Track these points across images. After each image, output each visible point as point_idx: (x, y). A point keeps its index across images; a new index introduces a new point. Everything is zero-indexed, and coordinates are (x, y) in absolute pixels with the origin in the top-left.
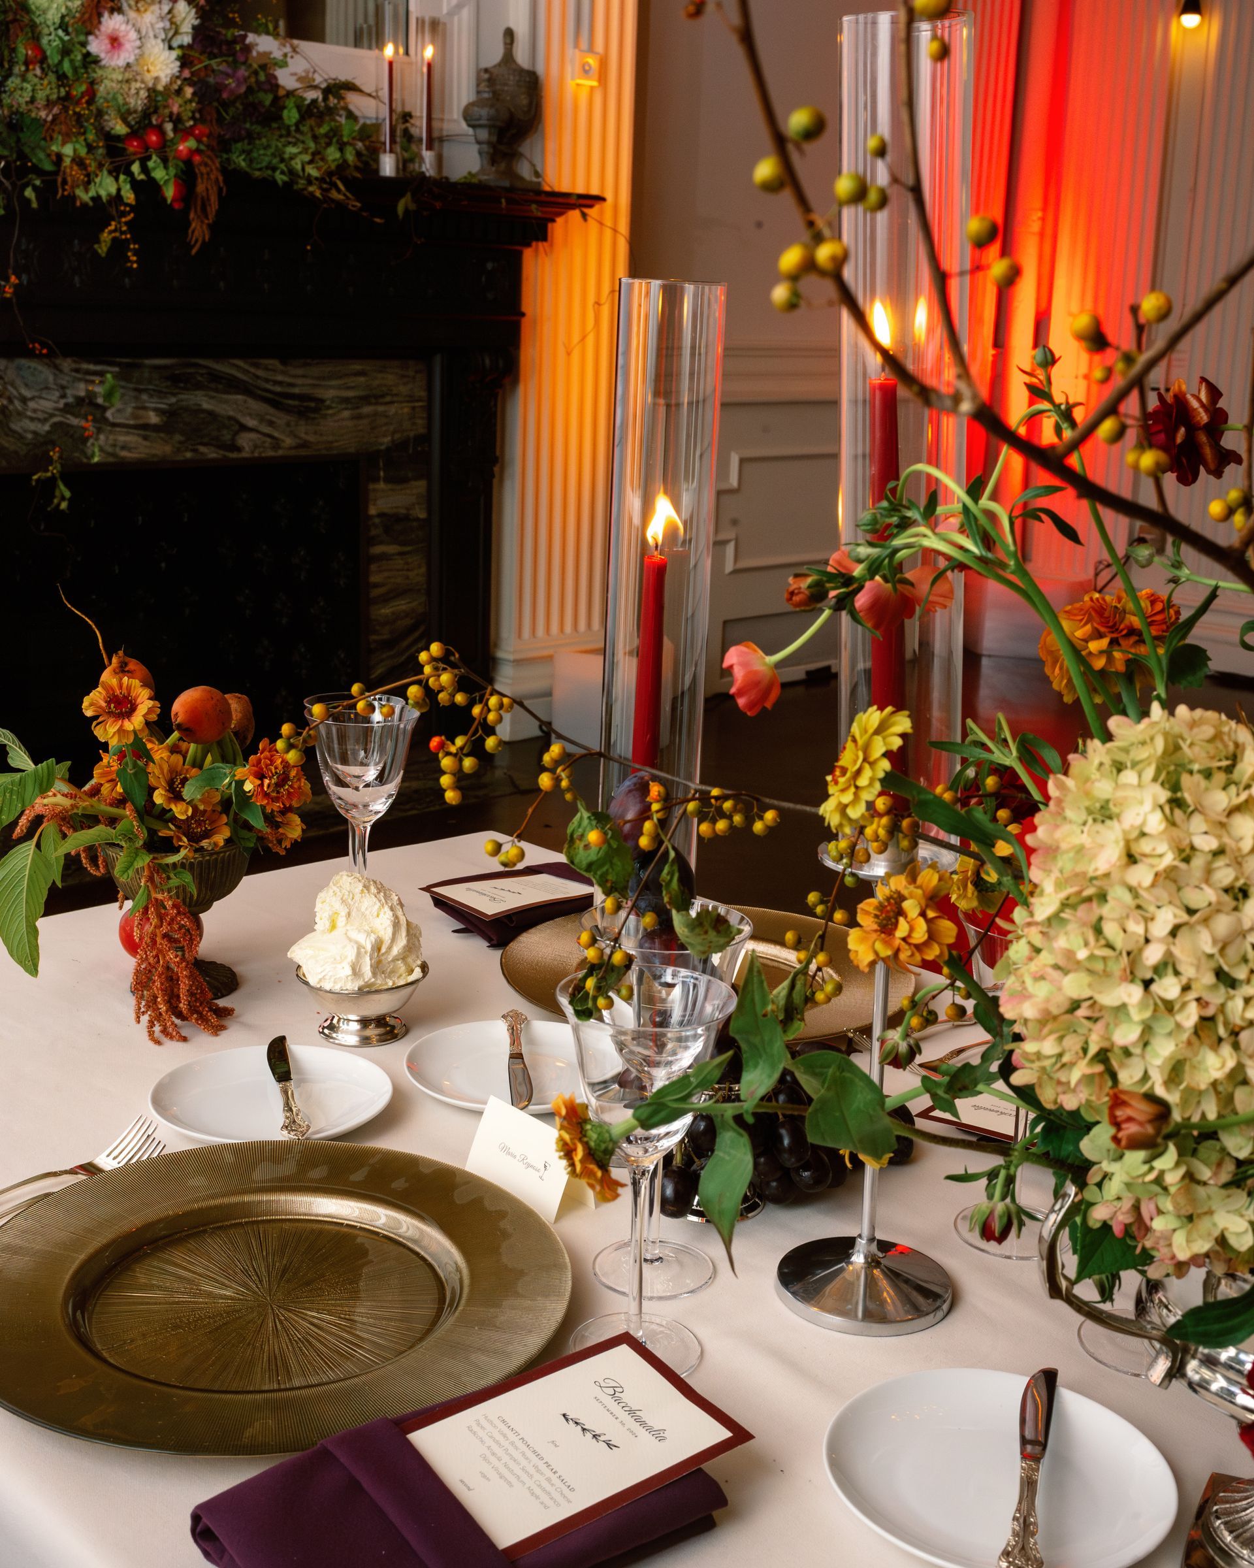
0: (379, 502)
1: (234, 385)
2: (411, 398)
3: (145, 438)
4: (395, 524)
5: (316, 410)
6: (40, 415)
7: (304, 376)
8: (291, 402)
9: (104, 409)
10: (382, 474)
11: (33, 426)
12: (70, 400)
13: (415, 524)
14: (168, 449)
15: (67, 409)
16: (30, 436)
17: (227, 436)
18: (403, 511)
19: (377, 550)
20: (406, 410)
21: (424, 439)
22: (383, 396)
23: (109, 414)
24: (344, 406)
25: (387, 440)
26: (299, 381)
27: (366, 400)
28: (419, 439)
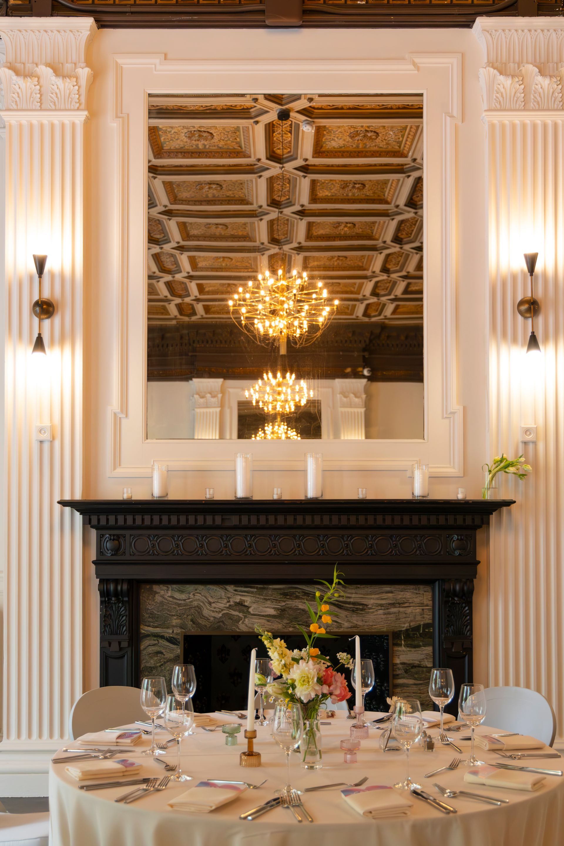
0: (401, 657)
3: (268, 621)
4: (412, 668)
5: (362, 610)
6: (218, 610)
7: (356, 593)
8: (347, 605)
9: (248, 607)
10: (403, 642)
11: (213, 614)
12: (232, 603)
13: (425, 669)
14: (280, 626)
15: (230, 607)
16: (212, 619)
18: (418, 663)
19: (400, 681)
20: (418, 611)
21: (431, 625)
22: (403, 603)
23: (250, 610)
24: (380, 608)
25: (406, 625)
26: (353, 596)
27: (393, 605)
28: (426, 626)
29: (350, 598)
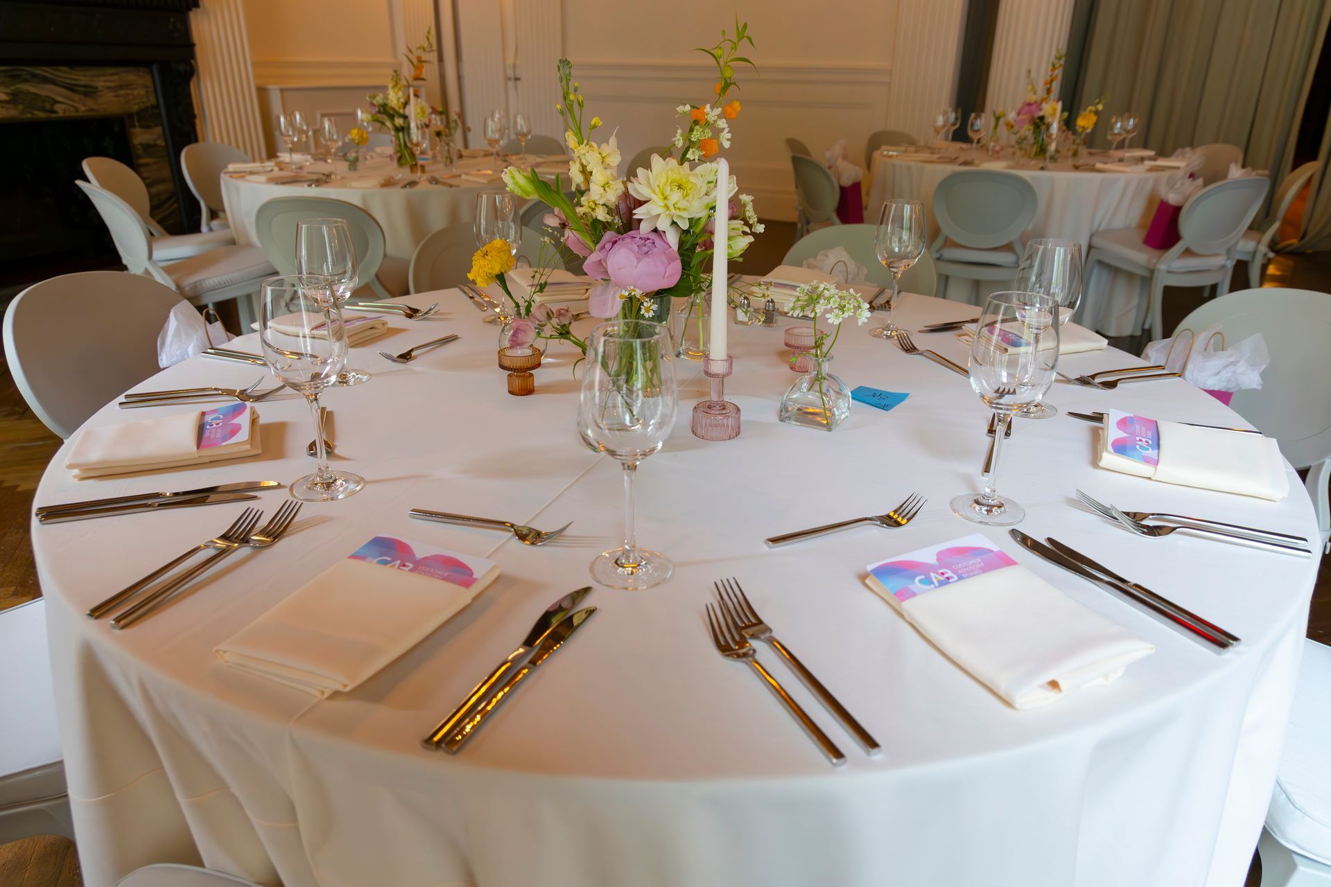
0: (138, 138)
1: (46, 80)
2: (145, 87)
4: (148, 148)
5: (95, 93)
7: (84, 76)
8: (79, 88)
10: (137, 124)
14: (16, 113)
17: (47, 106)
18: (152, 142)
19: (142, 161)
20: (143, 93)
21: (157, 106)
22: (128, 85)
24: (109, 90)
25: (135, 108)
26: (81, 78)
27: (121, 87)
28: (153, 107)
29: (78, 80)
